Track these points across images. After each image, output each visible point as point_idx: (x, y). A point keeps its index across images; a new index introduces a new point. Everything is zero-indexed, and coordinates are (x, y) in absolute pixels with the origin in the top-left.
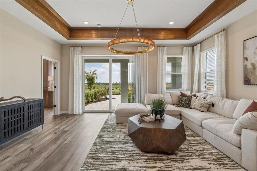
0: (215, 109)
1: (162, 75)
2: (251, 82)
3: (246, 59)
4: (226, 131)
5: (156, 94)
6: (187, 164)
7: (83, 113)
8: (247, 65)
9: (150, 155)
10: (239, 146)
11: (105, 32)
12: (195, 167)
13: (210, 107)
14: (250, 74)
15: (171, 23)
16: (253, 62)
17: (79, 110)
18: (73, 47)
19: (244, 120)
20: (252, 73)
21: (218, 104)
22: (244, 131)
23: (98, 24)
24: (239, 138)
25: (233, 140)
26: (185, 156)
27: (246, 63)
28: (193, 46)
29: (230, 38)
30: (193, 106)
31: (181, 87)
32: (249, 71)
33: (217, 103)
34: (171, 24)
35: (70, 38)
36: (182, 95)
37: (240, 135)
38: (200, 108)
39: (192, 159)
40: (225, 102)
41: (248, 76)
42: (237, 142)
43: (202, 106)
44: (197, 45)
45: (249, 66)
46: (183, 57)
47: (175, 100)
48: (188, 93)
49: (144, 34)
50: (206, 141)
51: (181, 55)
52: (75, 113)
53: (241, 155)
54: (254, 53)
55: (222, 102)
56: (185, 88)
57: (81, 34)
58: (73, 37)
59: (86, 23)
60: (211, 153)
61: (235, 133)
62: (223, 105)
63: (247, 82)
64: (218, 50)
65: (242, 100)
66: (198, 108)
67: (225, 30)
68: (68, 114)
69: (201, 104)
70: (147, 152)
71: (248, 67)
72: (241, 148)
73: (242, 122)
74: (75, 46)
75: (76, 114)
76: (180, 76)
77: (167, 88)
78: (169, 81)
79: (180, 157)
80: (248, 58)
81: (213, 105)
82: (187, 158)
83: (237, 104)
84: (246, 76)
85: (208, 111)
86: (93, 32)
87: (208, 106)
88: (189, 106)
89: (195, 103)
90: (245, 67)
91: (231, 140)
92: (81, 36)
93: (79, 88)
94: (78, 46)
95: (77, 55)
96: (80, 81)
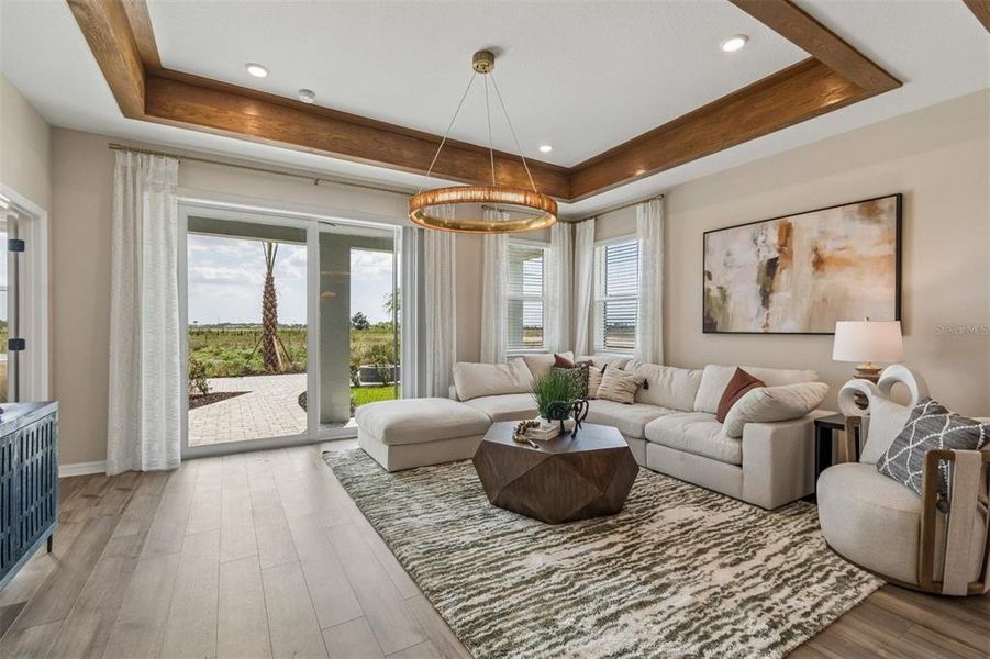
0: (652, 393)
1: (496, 302)
2: (718, 329)
3: (707, 275)
4: (709, 436)
5: (479, 362)
6: (661, 523)
7: (185, 459)
8: (709, 290)
9: (576, 526)
10: (738, 462)
11: (323, 125)
12: (680, 523)
13: (639, 391)
14: (716, 310)
15: (546, 149)
16: (721, 284)
17: (170, 448)
18: (131, 150)
19: (748, 406)
20: (719, 308)
21: (657, 381)
22: (748, 428)
23: (308, 92)
24: (737, 445)
25: (727, 451)
26: (646, 509)
27: (708, 284)
28: (573, 221)
29: (672, 218)
30: (598, 392)
32: (714, 303)
33: (654, 379)
34: (545, 152)
35: (146, 112)
36: (561, 363)
37: (740, 438)
38: (620, 397)
39: (661, 511)
40: (672, 375)
41: (712, 315)
42: (736, 452)
43: (624, 389)
44: (585, 220)
45: (715, 293)
46: (545, 249)
48: (570, 357)
49: (457, 162)
50: (654, 471)
51: (544, 244)
52: (149, 465)
53: (742, 476)
54: (725, 264)
55: (665, 376)
57: (210, 109)
58: (164, 113)
59: (257, 72)
60: (682, 491)
61: (729, 436)
62: (670, 383)
63: (710, 327)
64: (645, 244)
65: (707, 367)
66: (614, 396)
67: (662, 196)
68: (104, 474)
69: (619, 384)
70: (565, 521)
71: (711, 294)
72: (740, 466)
73: (744, 411)
74: (148, 153)
75: (153, 468)
79: (637, 512)
80: (713, 274)
81: (646, 385)
82: (652, 511)
83: (700, 377)
84: (708, 314)
85: (636, 402)
86: (252, 112)
87: (635, 388)
88: (585, 394)
89: (603, 383)
90: (706, 293)
91: (723, 452)
92: (208, 117)
93: (170, 347)
94: (162, 154)
95: (161, 196)
96: (176, 316)
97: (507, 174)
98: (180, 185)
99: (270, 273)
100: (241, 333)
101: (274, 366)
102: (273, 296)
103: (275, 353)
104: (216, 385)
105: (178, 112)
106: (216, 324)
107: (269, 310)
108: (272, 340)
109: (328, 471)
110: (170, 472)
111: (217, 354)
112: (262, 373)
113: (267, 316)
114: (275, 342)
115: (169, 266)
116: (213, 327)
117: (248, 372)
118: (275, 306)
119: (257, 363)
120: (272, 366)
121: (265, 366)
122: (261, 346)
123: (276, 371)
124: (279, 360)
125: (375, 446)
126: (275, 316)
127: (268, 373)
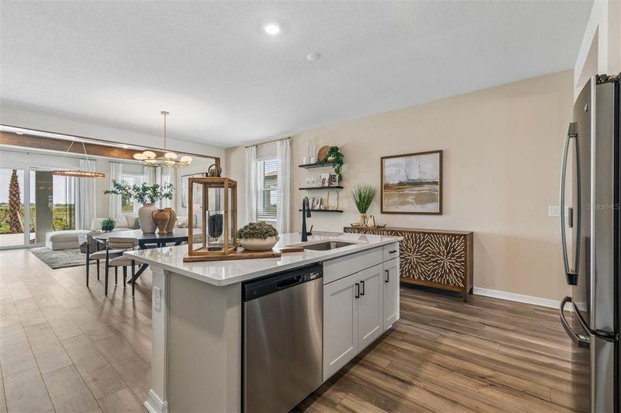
11: (28, 139)
97: (115, 153)
99: (15, 174)
101: (18, 228)
102: (17, 187)
103: (18, 221)
107: (14, 195)
108: (16, 214)
112: (7, 233)
113: (12, 199)
114: (18, 215)
118: (18, 193)
119: (5, 228)
120: (15, 228)
121: (11, 229)
122: (8, 218)
123: (19, 231)
124: (22, 226)
125: (49, 245)
126: (18, 198)
127: (13, 232)
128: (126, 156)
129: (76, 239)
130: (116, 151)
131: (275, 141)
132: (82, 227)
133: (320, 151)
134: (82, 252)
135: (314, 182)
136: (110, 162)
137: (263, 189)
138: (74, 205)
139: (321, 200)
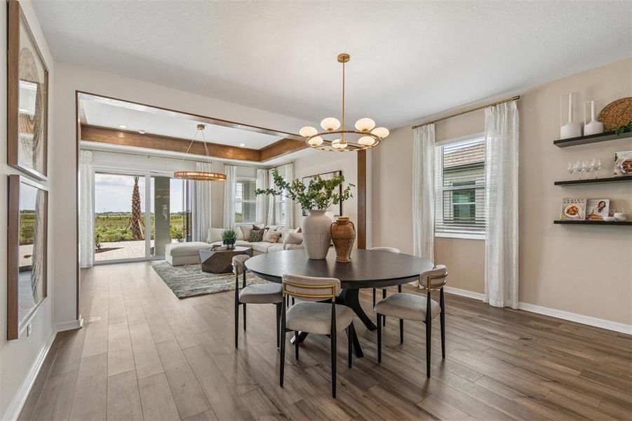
1: (230, 203)
5: (224, 228)
7: (94, 265)
11: (149, 139)
13: (279, 238)
17: (88, 260)
23: (142, 130)
30: (264, 239)
31: (255, 221)
36: (255, 228)
43: (272, 237)
46: (257, 181)
47: (247, 234)
48: (262, 226)
51: (255, 178)
56: (259, 221)
59: (122, 127)
66: (269, 240)
67: (292, 162)
69: (272, 236)
76: (254, 205)
77: (237, 222)
78: (240, 211)
81: (281, 236)
85: (277, 242)
87: (277, 237)
88: (260, 240)
89: (267, 235)
92: (104, 139)
93: (88, 221)
94: (85, 150)
95: (85, 166)
96: (91, 210)
97: (230, 153)
98: (93, 161)
99: (136, 184)
100: (119, 218)
101: (139, 236)
102: (138, 197)
103: (139, 229)
104: (104, 245)
105: (93, 138)
106: (103, 212)
107: (136, 205)
108: (137, 222)
109: (152, 270)
110: (88, 268)
111: (104, 231)
112: (131, 240)
113: (134, 208)
114: (139, 222)
115: (88, 192)
116: (100, 214)
117: (123, 239)
118: (139, 203)
119: (129, 235)
120: (137, 236)
121: (133, 236)
122: (131, 225)
123: (140, 238)
124: (142, 233)
125: (169, 259)
126: (139, 208)
127: (135, 240)
128: (240, 156)
129: (196, 253)
130: (231, 151)
131: (483, 107)
132: (199, 239)
133: (605, 109)
134: (203, 271)
135: (596, 169)
136: (225, 164)
137: (442, 189)
138: (191, 213)
139: (611, 203)
